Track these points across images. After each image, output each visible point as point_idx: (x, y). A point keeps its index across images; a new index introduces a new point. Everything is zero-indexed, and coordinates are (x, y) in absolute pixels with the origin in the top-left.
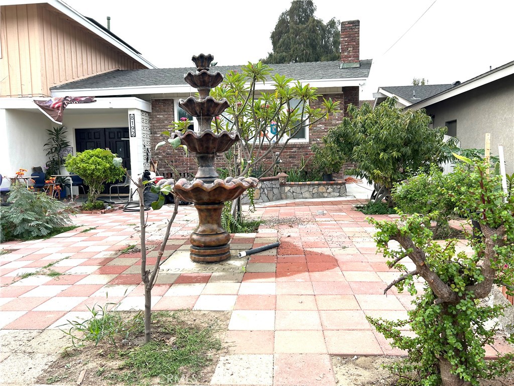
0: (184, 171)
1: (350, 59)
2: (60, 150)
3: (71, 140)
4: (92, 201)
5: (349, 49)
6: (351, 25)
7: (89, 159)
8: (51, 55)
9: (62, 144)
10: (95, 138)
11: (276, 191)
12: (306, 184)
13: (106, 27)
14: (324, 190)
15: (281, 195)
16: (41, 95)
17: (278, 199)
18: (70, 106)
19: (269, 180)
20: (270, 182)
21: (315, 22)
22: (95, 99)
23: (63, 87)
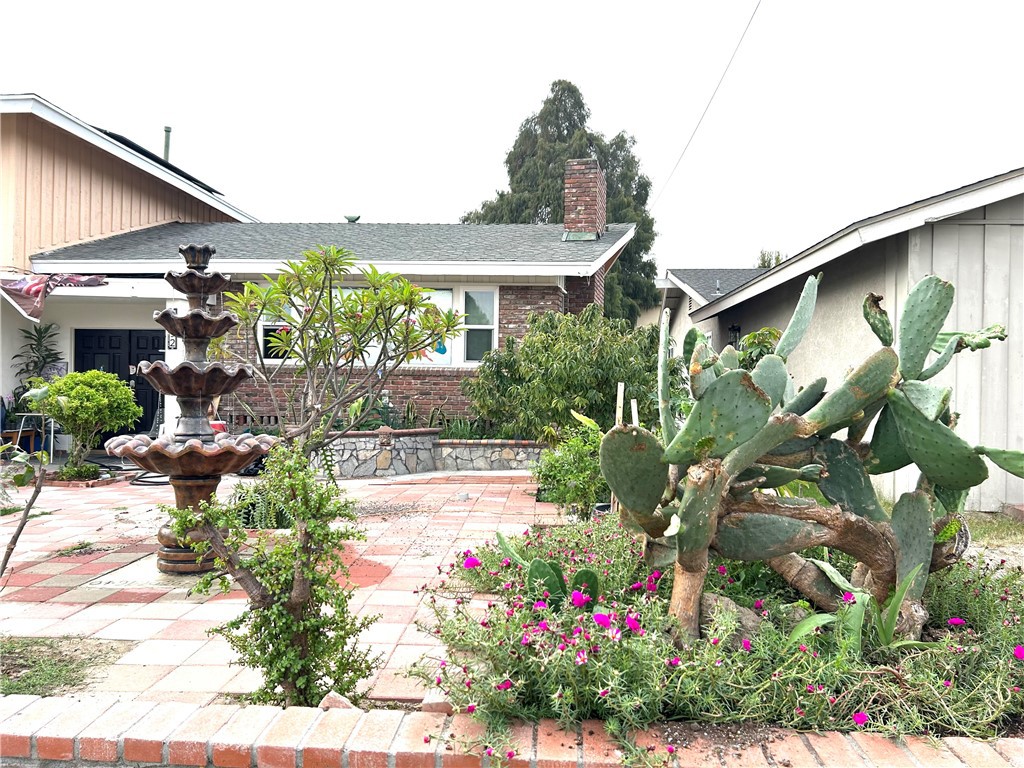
0: (268, 412)
1: (579, 225)
2: (43, 366)
3: (66, 349)
4: (76, 463)
5: (579, 208)
6: (583, 167)
7: (72, 389)
8: (37, 198)
9: (48, 356)
10: (111, 347)
11: (423, 455)
12: (480, 444)
13: (161, 156)
14: (512, 456)
15: (434, 463)
16: (12, 269)
17: (429, 470)
18: (59, 291)
19: (410, 435)
20: (413, 439)
21: (585, 139)
22: (106, 280)
23: (55, 256)
